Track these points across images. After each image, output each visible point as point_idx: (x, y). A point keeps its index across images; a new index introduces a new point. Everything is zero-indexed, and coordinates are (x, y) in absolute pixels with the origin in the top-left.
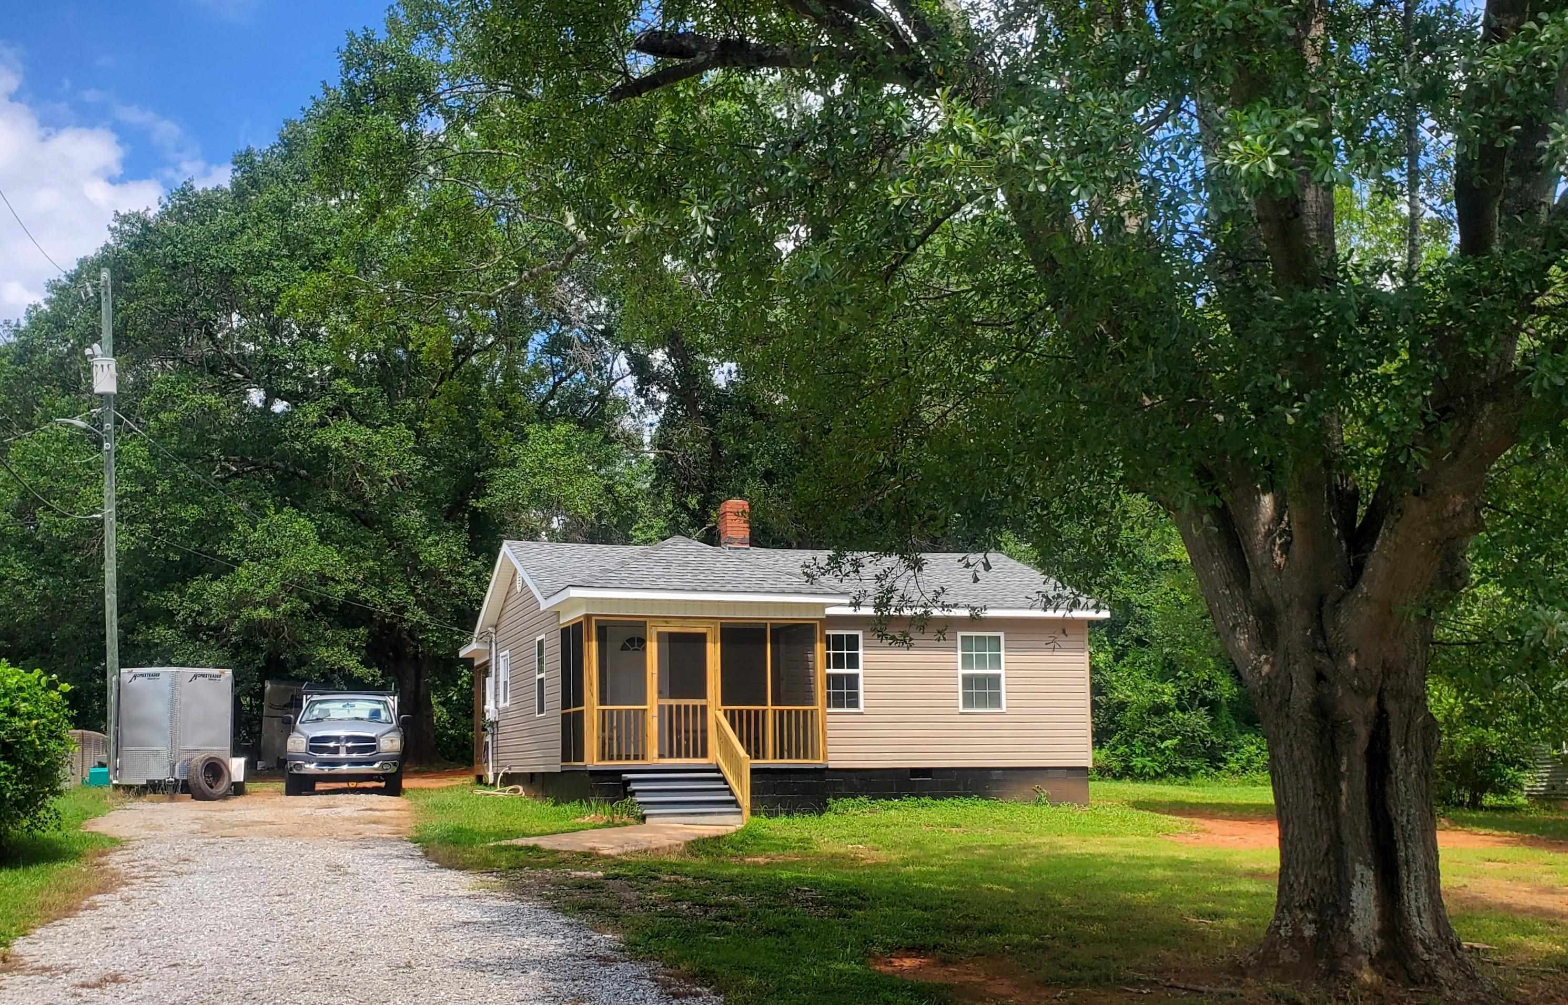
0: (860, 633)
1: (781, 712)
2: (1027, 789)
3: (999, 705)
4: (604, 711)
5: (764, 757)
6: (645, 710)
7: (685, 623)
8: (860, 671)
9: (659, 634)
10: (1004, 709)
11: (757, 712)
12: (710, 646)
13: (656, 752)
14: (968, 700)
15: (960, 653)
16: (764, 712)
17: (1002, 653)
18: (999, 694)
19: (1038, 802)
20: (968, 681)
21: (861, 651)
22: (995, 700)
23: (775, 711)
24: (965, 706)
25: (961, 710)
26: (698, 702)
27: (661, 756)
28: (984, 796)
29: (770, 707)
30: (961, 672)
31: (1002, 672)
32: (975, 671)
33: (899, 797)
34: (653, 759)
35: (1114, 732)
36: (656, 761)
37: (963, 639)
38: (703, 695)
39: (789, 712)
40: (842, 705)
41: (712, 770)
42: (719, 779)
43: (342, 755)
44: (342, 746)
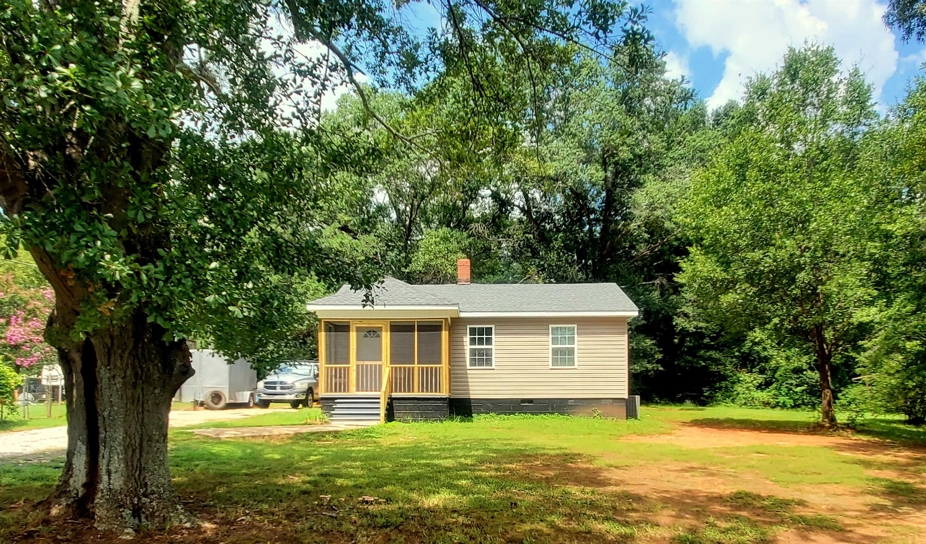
0: (493, 326)
1: (423, 368)
2: (589, 410)
3: (573, 364)
4: (328, 368)
5: (413, 392)
6: (349, 367)
7: (370, 322)
8: (493, 347)
9: (357, 328)
10: (576, 367)
11: (409, 368)
12: (384, 334)
13: (354, 388)
14: (555, 362)
15: (551, 336)
16: (413, 368)
17: (576, 336)
18: (574, 358)
20: (555, 352)
21: (493, 336)
22: (572, 362)
23: (419, 367)
24: (553, 365)
25: (551, 367)
26: (378, 363)
27: (358, 390)
28: (563, 414)
29: (416, 366)
30: (551, 346)
31: (575, 346)
32: (559, 346)
33: (514, 414)
34: (353, 392)
37: (552, 329)
38: (380, 359)
39: (427, 368)
40: (483, 365)
41: (379, 398)
42: (378, 403)
43: (278, 390)
44: (278, 386)
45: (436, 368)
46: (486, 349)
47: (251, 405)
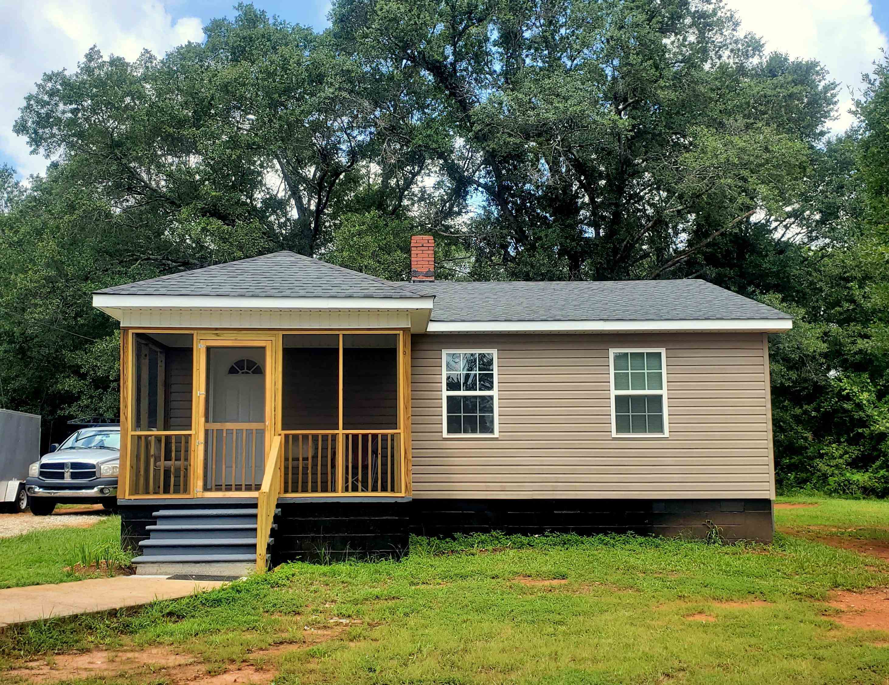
0: (494, 351)
1: (355, 436)
2: (698, 524)
3: (661, 429)
4: (139, 437)
5: (334, 490)
6: (190, 435)
7: (239, 335)
8: (494, 393)
9: (209, 348)
10: (667, 434)
11: (325, 437)
12: (269, 362)
13: (200, 484)
14: (623, 424)
15: (612, 371)
16: (334, 437)
17: (664, 371)
18: (661, 417)
19: (709, 541)
20: (623, 403)
21: (495, 372)
22: (655, 424)
23: (347, 436)
24: (618, 430)
25: (614, 434)
26: (254, 426)
27: (206, 489)
28: (643, 532)
29: (341, 431)
30: (614, 393)
31: (664, 392)
32: (630, 392)
33: (541, 532)
34: (197, 491)
35: (877, 458)
36: (199, 495)
37: (618, 357)
38: (261, 418)
39: (365, 436)
40: (474, 431)
41: (255, 506)
42: (255, 516)
43: (68, 480)
44: (68, 472)
45: (384, 437)
46: (483, 398)
47: (24, 505)
